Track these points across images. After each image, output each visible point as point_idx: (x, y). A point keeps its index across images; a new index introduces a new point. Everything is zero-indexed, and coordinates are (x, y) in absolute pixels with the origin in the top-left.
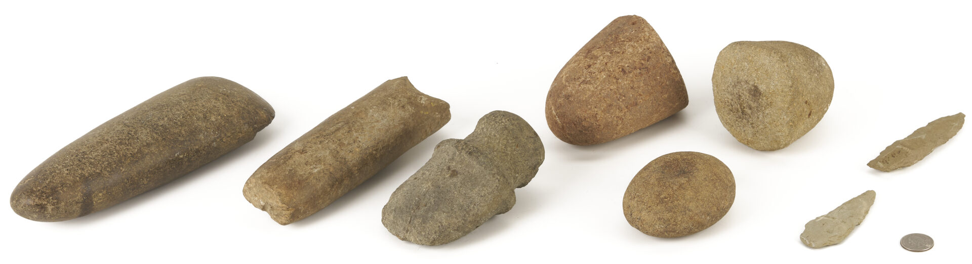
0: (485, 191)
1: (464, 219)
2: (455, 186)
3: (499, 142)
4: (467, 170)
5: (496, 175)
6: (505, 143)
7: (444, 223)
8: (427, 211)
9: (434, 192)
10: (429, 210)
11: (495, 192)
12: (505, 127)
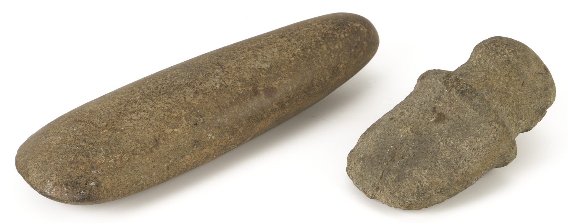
0: (479, 142)
1: (450, 179)
2: (441, 135)
3: (500, 79)
4: (457, 114)
5: (494, 123)
6: (507, 81)
7: (425, 183)
8: (404, 166)
9: (414, 141)
10: (406, 163)
11: (491, 145)
12: (508, 61)
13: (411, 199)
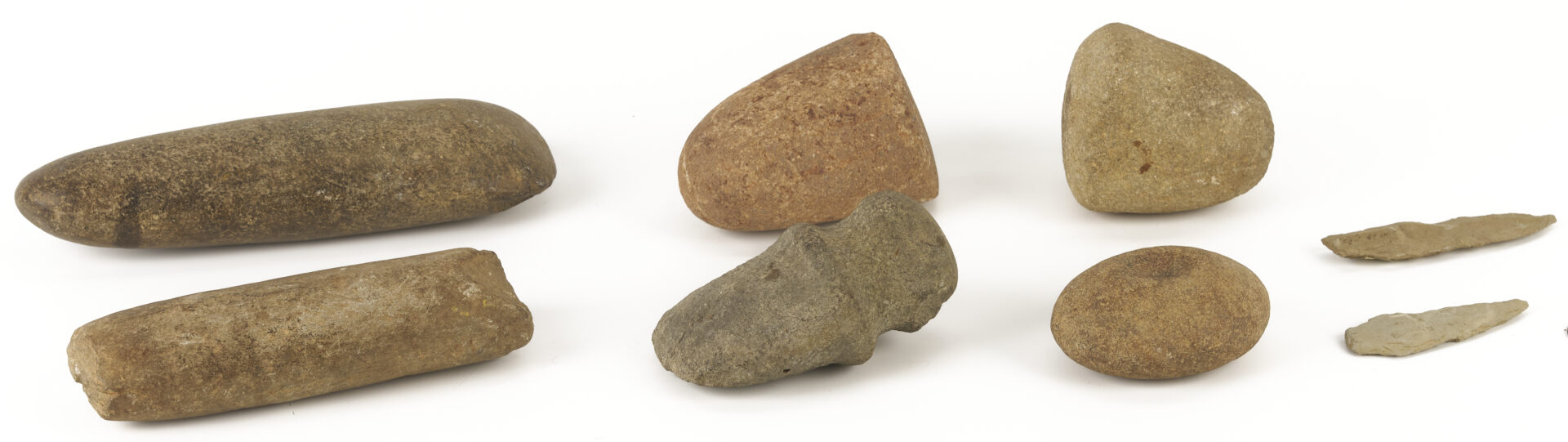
0: (811, 312)
1: (760, 352)
2: (766, 294)
3: (867, 239)
4: (795, 272)
6: (876, 242)
7: (726, 351)
8: (707, 328)
9: (732, 299)
10: (713, 324)
11: (828, 319)
12: (883, 216)
13: (703, 368)
